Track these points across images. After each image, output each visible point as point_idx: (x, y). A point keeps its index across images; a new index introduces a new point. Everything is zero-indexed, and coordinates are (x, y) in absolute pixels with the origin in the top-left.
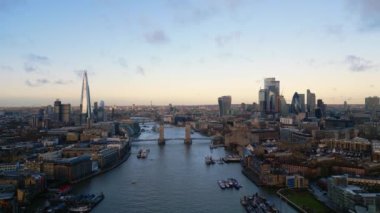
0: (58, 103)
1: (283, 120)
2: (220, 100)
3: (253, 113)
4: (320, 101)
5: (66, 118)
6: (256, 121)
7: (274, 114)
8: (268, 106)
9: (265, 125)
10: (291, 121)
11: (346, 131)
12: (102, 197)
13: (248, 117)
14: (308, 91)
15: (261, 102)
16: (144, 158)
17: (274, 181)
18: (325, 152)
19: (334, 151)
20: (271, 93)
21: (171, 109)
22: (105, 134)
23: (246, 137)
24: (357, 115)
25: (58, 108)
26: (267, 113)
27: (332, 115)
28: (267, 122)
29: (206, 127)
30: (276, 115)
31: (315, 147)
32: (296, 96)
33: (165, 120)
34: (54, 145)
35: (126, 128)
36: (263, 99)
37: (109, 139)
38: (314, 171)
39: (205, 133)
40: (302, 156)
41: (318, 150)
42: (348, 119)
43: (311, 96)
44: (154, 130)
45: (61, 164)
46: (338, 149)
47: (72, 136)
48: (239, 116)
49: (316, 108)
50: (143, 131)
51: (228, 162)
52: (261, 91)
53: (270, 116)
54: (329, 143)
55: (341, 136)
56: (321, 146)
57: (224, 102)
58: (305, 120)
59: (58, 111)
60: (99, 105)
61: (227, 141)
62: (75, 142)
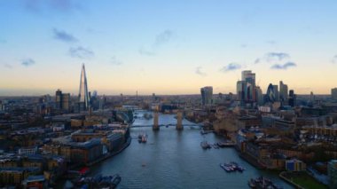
0: (59, 93)
1: (261, 108)
2: (203, 91)
3: (232, 102)
4: (292, 92)
5: (66, 106)
6: (237, 110)
7: (252, 103)
8: (246, 96)
9: (245, 113)
10: (269, 110)
11: (323, 118)
12: (119, 178)
13: (229, 106)
14: (281, 83)
15: (239, 92)
16: (145, 142)
17: (274, 164)
18: (308, 138)
19: (316, 137)
20: (248, 85)
21: (156, 98)
22: (105, 120)
23: (235, 124)
24: (327, 104)
25: (59, 97)
26: (246, 102)
27: (304, 103)
28: (247, 111)
29: (192, 114)
30: (254, 104)
31: (298, 133)
32: (271, 87)
33: (153, 108)
34: (62, 130)
35: (122, 115)
36: (241, 90)
37: (110, 125)
38: (307, 155)
39: (192, 119)
40: (291, 141)
41: (301, 136)
42: (320, 108)
43: (284, 87)
44: (145, 117)
45: (78, 147)
46: (319, 135)
47: (76, 122)
48: (220, 105)
49: (289, 97)
50: (136, 117)
51: (223, 146)
52: (239, 82)
53: (248, 105)
54: (310, 130)
55: (320, 123)
56: (303, 132)
57: (206, 92)
58: (281, 108)
59: (59, 100)
60: (92, 94)
61: (216, 127)
62: (80, 128)
